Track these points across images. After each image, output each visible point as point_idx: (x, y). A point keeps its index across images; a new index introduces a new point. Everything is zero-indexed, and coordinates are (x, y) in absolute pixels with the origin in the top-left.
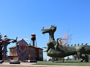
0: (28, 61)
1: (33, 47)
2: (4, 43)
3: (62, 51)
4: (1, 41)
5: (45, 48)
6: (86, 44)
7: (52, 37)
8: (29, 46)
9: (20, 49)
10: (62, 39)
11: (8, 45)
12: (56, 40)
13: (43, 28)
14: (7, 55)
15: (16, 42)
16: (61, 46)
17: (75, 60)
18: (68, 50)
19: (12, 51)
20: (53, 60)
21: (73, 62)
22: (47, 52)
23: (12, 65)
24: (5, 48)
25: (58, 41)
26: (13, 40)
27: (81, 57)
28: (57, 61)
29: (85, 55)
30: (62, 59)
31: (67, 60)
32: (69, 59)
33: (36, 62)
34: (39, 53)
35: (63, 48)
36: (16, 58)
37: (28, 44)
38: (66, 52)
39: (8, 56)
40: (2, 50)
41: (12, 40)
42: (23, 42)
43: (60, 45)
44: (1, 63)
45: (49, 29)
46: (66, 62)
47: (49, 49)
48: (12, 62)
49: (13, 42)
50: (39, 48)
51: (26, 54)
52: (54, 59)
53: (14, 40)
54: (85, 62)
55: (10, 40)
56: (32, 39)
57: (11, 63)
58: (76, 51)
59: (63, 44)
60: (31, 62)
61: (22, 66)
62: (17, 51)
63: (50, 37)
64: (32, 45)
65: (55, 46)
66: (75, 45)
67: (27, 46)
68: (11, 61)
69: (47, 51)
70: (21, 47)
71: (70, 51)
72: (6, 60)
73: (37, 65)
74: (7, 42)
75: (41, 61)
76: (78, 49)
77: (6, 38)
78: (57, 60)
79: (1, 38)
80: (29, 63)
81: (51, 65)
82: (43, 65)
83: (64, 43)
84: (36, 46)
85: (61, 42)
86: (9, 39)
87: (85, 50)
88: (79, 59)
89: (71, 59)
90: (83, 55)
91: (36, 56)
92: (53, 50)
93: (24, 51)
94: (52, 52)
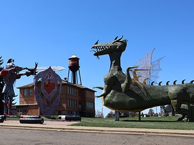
0: (60, 118)
1: (73, 86)
2: (8, 75)
5: (99, 88)
6: (192, 82)
7: (115, 64)
8: (64, 85)
10: (138, 70)
12: (124, 71)
13: (97, 43)
14: (14, 104)
15: (35, 74)
16: (136, 85)
17: (166, 116)
18: (151, 95)
19: (25, 94)
20: (118, 117)
21: (160, 121)
22: (104, 98)
23: (25, 127)
25: (130, 72)
26: (27, 69)
27: (179, 110)
28: (126, 119)
29: (189, 106)
30: (138, 113)
31: (147, 116)
32: (151, 113)
33: (80, 120)
34: (87, 100)
35: (139, 88)
36: (34, 110)
38: (146, 99)
39: (17, 106)
40: (3, 92)
41: (24, 69)
42: (50, 75)
43: (133, 81)
44: (1, 121)
45: (110, 47)
46: (146, 121)
47: (108, 92)
48: (26, 119)
49: (28, 74)
50: (87, 88)
51: (57, 101)
52: (120, 114)
53: (29, 70)
54: (187, 121)
55: (21, 69)
56: (70, 68)
57: (22, 122)
58: (169, 97)
59: (141, 81)
60: (67, 119)
61: (47, 128)
62: (36, 94)
63: (111, 63)
64: (70, 81)
65: (123, 85)
66: (167, 83)
67: (59, 83)
68: (24, 116)
69: (104, 95)
70: (46, 86)
71: (155, 96)
72: (11, 114)
73: (82, 126)
75: (91, 119)
76: (173, 92)
77: (11, 64)
78: (126, 117)
80: (63, 121)
81: (112, 127)
82: (94, 126)
83: (143, 79)
84: (79, 83)
85: (135, 77)
87: (188, 94)
88: (173, 115)
89: (157, 115)
90: (184, 106)
91: (80, 106)
92: (118, 93)
93: (52, 94)
94: (115, 97)
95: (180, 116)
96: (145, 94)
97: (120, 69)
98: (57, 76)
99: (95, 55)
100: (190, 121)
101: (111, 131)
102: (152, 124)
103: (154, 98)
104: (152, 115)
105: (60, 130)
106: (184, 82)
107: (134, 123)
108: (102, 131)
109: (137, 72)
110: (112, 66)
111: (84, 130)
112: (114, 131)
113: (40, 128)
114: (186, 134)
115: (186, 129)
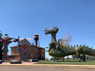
0: (30, 61)
1: (36, 47)
3: (63, 51)
4: (1, 40)
5: (47, 48)
6: (84, 45)
7: (54, 38)
8: (32, 46)
9: (22, 49)
11: (9, 44)
12: (57, 41)
13: (46, 29)
15: (18, 41)
16: (62, 46)
17: (74, 59)
18: (68, 50)
19: (14, 50)
21: (72, 61)
23: (13, 65)
24: (6, 47)
25: (60, 41)
26: (14, 39)
27: (79, 57)
29: (83, 55)
31: (66, 59)
32: (68, 58)
33: (38, 61)
34: (42, 52)
35: (63, 48)
36: (17, 57)
37: (30, 44)
38: (66, 52)
39: (9, 56)
40: (2, 49)
41: (13, 39)
42: (25, 42)
44: (1, 63)
45: (52, 30)
46: (66, 61)
49: (15, 41)
50: (42, 48)
51: (29, 53)
52: (55, 58)
53: (15, 39)
54: (82, 61)
55: (12, 39)
56: (35, 39)
57: (11, 63)
58: (75, 52)
59: (64, 45)
60: (33, 61)
61: (23, 66)
62: (19, 50)
64: (35, 44)
66: (74, 46)
67: (29, 45)
68: (12, 60)
69: (49, 51)
72: (6, 60)
73: (39, 64)
74: (8, 41)
75: (43, 61)
76: (77, 50)
78: (58, 60)
79: (2, 36)
80: (31, 62)
82: (44, 64)
84: (38, 45)
85: (61, 43)
86: (10, 38)
88: (77, 59)
89: (70, 59)
90: (81, 55)
91: (39, 55)
92: (55, 50)
93: (26, 50)
94: (54, 51)
95: (80, 59)
96: (66, 50)
97: (55, 40)
98: (29, 42)
99: (45, 34)
100: (84, 61)
101: (52, 66)
102: (69, 63)
103: (69, 52)
104: (68, 59)
105: (29, 66)
106: (81, 45)
107: (61, 62)
108: (48, 66)
109: (62, 41)
110: (52, 39)
111: (40, 66)
112: (53, 66)
113: (20, 65)
114: (82, 67)
115: (82, 65)
